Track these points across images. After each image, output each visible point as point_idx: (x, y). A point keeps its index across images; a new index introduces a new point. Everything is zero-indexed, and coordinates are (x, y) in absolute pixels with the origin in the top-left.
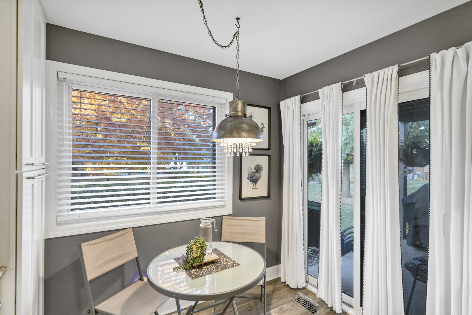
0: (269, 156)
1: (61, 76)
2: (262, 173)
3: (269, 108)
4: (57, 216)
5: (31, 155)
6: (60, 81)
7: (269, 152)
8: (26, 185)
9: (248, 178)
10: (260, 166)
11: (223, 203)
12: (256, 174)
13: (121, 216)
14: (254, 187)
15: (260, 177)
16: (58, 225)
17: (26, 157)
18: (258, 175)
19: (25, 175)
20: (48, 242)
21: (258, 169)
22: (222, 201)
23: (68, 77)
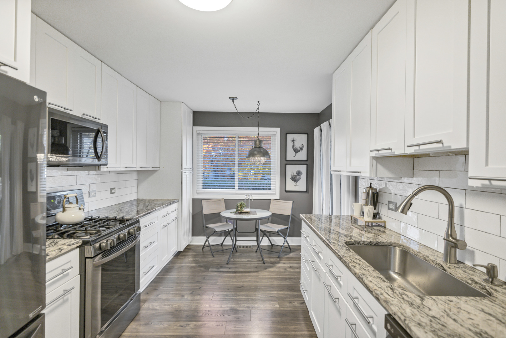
0: (307, 165)
1: (198, 132)
2: (302, 176)
3: (307, 134)
4: (197, 190)
5: (186, 165)
6: (198, 134)
7: (307, 163)
8: (184, 176)
9: (291, 179)
10: (300, 171)
11: (274, 192)
12: (297, 176)
13: (221, 193)
14: (296, 185)
15: (300, 179)
16: (197, 194)
17: (184, 166)
18: (298, 177)
19: (184, 171)
20: (194, 200)
21: (299, 173)
22: (274, 191)
23: (200, 132)
